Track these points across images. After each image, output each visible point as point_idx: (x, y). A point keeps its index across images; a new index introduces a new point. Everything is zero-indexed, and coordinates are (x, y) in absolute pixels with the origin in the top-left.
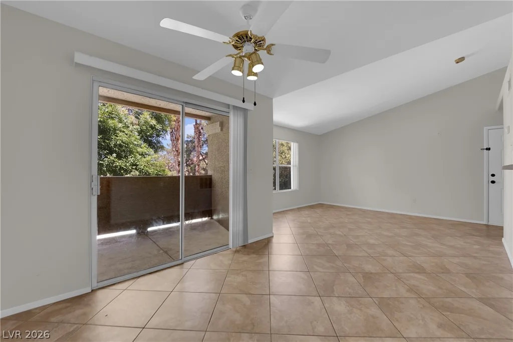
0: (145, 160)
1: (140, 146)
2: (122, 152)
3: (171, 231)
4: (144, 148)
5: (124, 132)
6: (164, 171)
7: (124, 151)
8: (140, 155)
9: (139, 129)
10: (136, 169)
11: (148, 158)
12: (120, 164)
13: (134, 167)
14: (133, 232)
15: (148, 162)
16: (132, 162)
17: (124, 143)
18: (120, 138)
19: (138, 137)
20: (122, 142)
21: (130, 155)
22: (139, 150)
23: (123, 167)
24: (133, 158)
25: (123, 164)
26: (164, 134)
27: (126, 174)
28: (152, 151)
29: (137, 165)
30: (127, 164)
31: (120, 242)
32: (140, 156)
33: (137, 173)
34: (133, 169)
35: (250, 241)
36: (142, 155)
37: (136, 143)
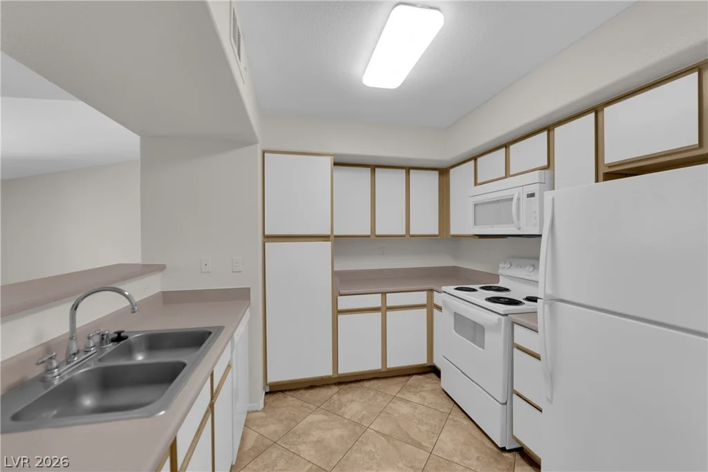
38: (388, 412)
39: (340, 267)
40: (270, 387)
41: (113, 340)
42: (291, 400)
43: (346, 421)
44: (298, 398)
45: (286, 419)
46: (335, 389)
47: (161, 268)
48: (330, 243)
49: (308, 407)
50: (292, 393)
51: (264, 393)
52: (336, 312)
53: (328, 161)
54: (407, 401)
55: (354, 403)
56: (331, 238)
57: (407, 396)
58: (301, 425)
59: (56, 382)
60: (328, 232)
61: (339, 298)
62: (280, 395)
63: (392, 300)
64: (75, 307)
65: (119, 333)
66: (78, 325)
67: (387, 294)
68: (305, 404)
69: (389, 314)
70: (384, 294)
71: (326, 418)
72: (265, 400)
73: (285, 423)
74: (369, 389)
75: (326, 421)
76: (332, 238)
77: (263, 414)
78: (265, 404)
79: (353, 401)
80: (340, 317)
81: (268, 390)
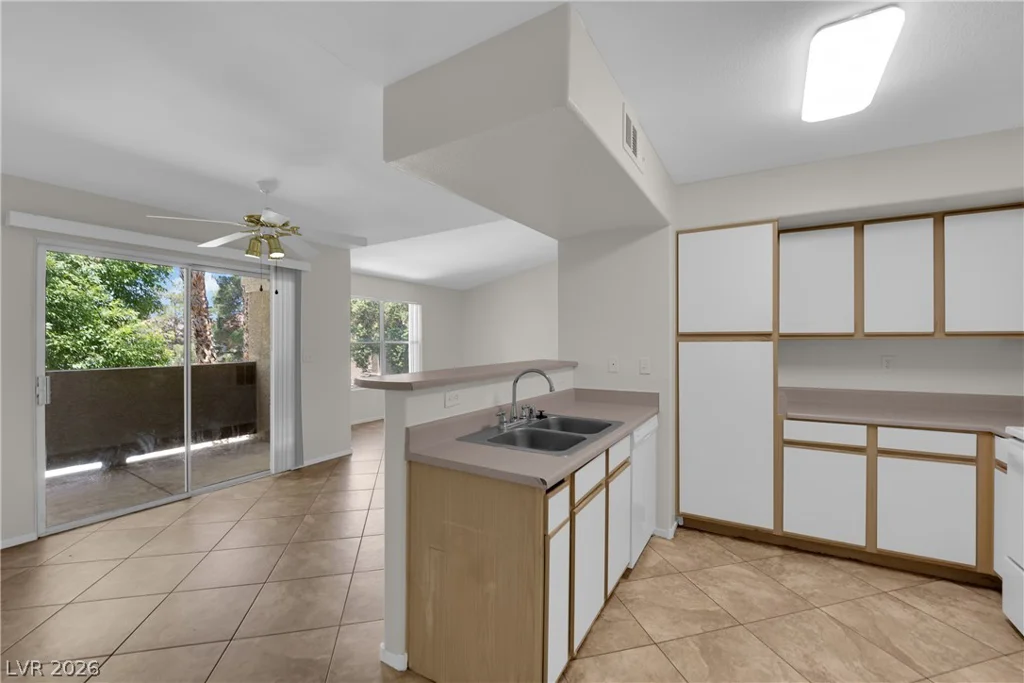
0: (118, 332)
1: (106, 305)
2: (64, 318)
3: (173, 461)
4: (116, 309)
5: (68, 278)
6: (161, 352)
7: (70, 317)
8: (106, 323)
9: (104, 271)
10: (98, 351)
11: (127, 329)
12: (62, 342)
13: (93, 348)
14: (98, 465)
15: (124, 336)
16: (90, 337)
17: (68, 300)
18: (62, 292)
19: (102, 287)
20: (66, 298)
21: (83, 324)
22: (105, 313)
23: (68, 350)
24: (91, 330)
25: (69, 342)
26: (162, 279)
27: (76, 361)
28: (133, 314)
29: (101, 343)
30: (78, 342)
31: (72, 482)
32: (107, 326)
33: (101, 359)
34: (89, 350)
35: (307, 463)
36: (113, 323)
37: (96, 299)
38: (863, 604)
39: (789, 380)
40: (685, 519)
41: (538, 417)
42: (709, 543)
43: (782, 588)
44: (719, 544)
45: (698, 557)
46: (778, 552)
47: (574, 365)
48: (771, 343)
49: (732, 557)
50: (712, 537)
51: (675, 524)
52: (781, 443)
53: (768, 231)
54: (906, 605)
55: (804, 575)
56: (772, 337)
57: (912, 600)
58: (715, 570)
59: (505, 431)
60: (769, 329)
61: (786, 422)
62: (697, 534)
63: (887, 438)
64: (516, 381)
65: (541, 412)
66: (517, 400)
67: (879, 428)
68: (727, 552)
69: (882, 461)
70: (873, 427)
71: (752, 574)
72: (676, 532)
73: (697, 560)
74: (836, 568)
75: (751, 578)
76: (775, 336)
77: (672, 544)
78: (675, 535)
79: (803, 572)
80: (788, 451)
81: (681, 523)
